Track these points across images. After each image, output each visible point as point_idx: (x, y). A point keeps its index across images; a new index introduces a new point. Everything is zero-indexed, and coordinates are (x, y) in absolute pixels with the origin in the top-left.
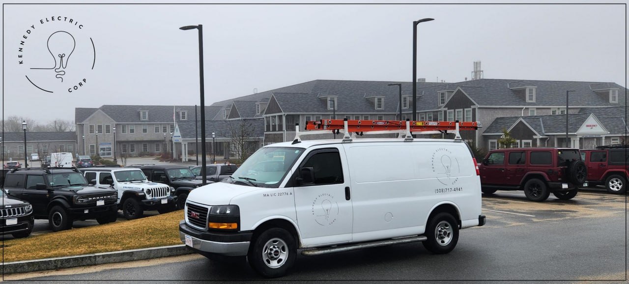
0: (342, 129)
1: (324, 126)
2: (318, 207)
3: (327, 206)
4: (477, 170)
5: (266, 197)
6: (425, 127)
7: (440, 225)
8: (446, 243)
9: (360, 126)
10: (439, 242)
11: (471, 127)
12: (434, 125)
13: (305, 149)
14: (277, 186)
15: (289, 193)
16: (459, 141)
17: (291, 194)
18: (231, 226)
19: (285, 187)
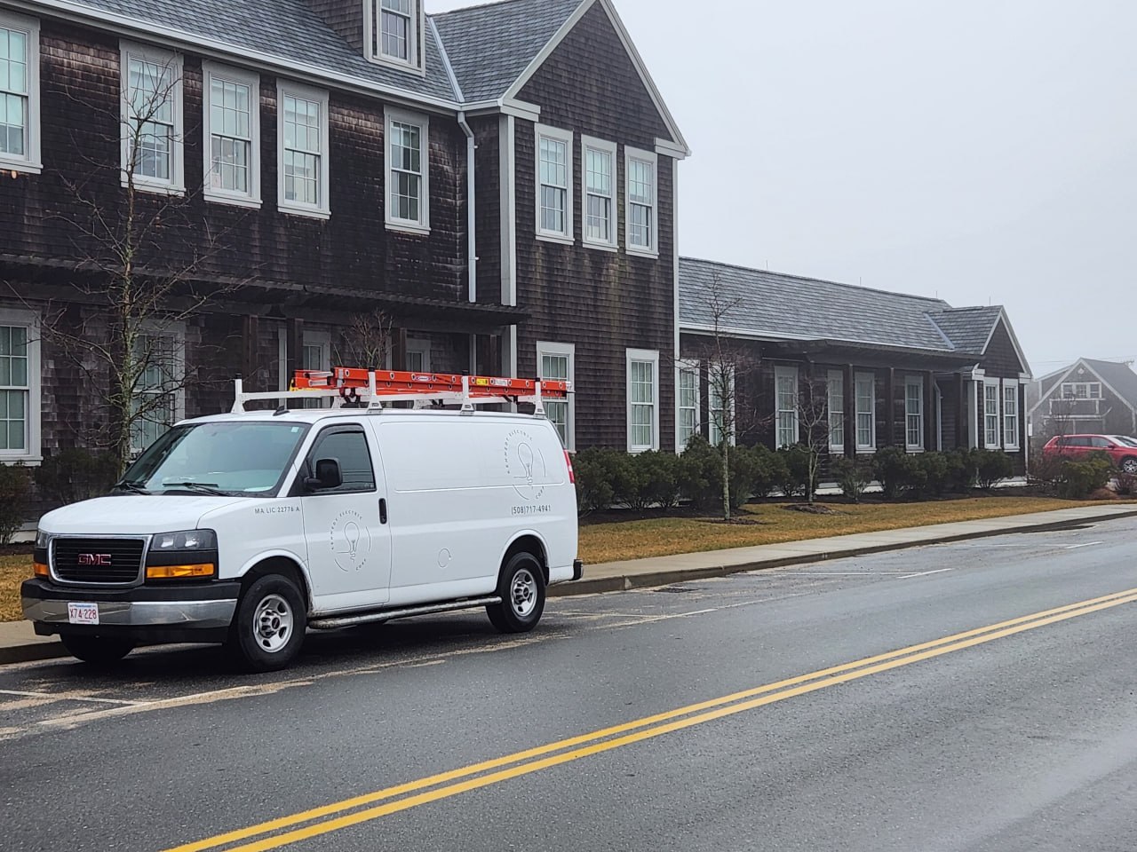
0: (363, 388)
1: (338, 381)
2: (339, 536)
3: (352, 534)
4: (570, 473)
5: (260, 514)
6: (488, 387)
7: (517, 576)
8: (525, 611)
9: (393, 382)
10: (516, 607)
11: (557, 391)
12: (504, 385)
13: (311, 425)
14: (273, 493)
15: (295, 509)
16: (541, 417)
17: (298, 509)
18: (200, 570)
19: (288, 496)
